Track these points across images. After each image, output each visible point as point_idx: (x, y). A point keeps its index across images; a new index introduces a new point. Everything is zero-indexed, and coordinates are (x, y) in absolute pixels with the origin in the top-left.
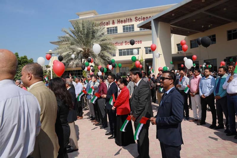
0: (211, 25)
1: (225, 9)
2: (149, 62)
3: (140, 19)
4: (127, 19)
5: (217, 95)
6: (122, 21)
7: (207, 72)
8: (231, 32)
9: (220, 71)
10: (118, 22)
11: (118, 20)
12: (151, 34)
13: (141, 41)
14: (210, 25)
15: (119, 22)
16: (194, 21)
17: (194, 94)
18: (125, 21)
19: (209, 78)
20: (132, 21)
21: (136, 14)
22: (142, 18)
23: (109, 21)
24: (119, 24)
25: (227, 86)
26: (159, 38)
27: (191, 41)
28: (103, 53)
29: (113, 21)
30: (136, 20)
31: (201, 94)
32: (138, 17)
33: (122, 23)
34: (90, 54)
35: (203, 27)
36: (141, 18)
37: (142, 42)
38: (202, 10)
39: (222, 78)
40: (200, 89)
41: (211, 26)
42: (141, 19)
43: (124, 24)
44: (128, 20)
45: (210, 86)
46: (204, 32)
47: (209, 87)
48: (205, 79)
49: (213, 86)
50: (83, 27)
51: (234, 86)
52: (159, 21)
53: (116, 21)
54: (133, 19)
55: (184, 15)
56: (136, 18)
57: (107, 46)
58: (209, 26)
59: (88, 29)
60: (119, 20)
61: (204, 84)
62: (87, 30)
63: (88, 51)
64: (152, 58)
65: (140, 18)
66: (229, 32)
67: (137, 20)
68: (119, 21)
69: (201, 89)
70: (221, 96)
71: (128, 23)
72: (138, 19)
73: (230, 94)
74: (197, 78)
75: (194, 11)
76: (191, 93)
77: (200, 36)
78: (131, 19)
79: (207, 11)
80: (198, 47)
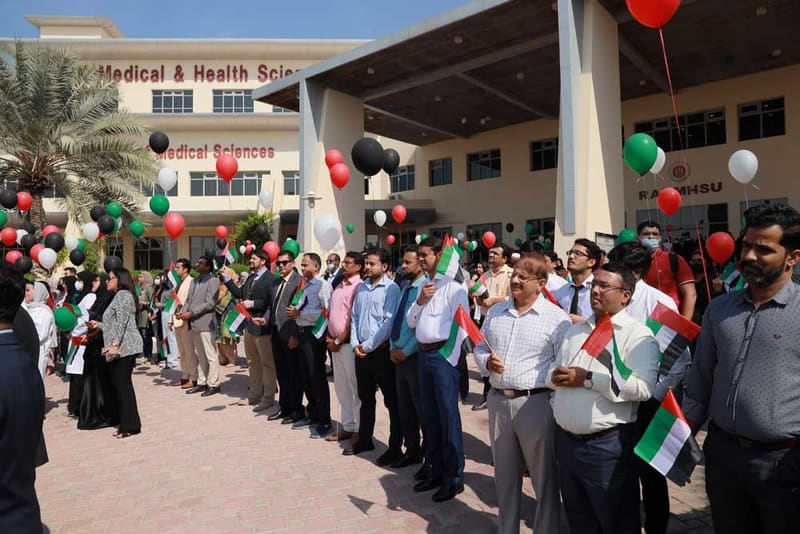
0: (488, 119)
1: (520, 76)
2: (291, 223)
3: (274, 75)
4: (232, 69)
5: (397, 348)
6: (210, 75)
7: (372, 264)
8: (540, 147)
9: (407, 262)
10: (196, 73)
11: (196, 67)
12: (296, 130)
13: (270, 149)
14: (484, 117)
15: (199, 73)
16: (438, 99)
17: (337, 342)
18: (221, 75)
19: (379, 286)
20: (246, 76)
21: (263, 57)
22: (281, 72)
23: (162, 67)
24: (199, 81)
25: (417, 318)
26: (322, 144)
27: (432, 164)
28: (102, 179)
29: (179, 68)
30: (263, 76)
31: (354, 341)
32: (271, 65)
33: (211, 80)
34: (48, 177)
35: (464, 121)
36: (278, 70)
37: (276, 153)
38: (458, 70)
39: (413, 285)
40: (353, 325)
41: (486, 122)
42: (278, 75)
43: (216, 85)
44: (235, 71)
45: (381, 313)
46: (468, 138)
47: (377, 318)
48: (369, 286)
49: (390, 315)
50: (21, 69)
51: (432, 316)
52: (324, 88)
53: (188, 70)
54: (253, 70)
55: (404, 76)
56: (262, 69)
57: (124, 155)
58: (483, 122)
59: (42, 80)
60: (199, 69)
61: (363, 307)
62: (38, 84)
63: (43, 166)
64: (298, 208)
65: (274, 71)
66: (535, 146)
67: (266, 76)
68: (202, 73)
69: (357, 322)
70: (407, 351)
71: (231, 81)
72: (268, 72)
73: (424, 344)
74: (350, 284)
76: (329, 340)
77: (457, 151)
78: (245, 71)
79: (472, 73)
80: (450, 182)
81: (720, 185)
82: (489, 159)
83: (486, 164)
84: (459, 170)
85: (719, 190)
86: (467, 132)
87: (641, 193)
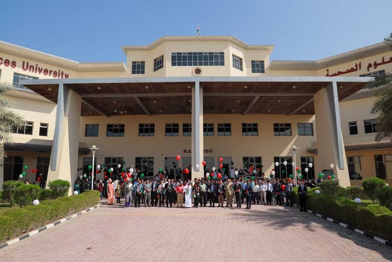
1: (155, 102)
8: (143, 127)
14: (124, 111)
16: (115, 102)
27: (87, 126)
35: (116, 111)
38: (136, 96)
46: (109, 117)
52: (68, 89)
66: (141, 125)
75: (127, 92)
77: (103, 122)
80: (97, 136)
81: (212, 150)
82: (118, 128)
83: (116, 130)
84: (103, 130)
85: (212, 152)
86: (109, 114)
87: (184, 150)
